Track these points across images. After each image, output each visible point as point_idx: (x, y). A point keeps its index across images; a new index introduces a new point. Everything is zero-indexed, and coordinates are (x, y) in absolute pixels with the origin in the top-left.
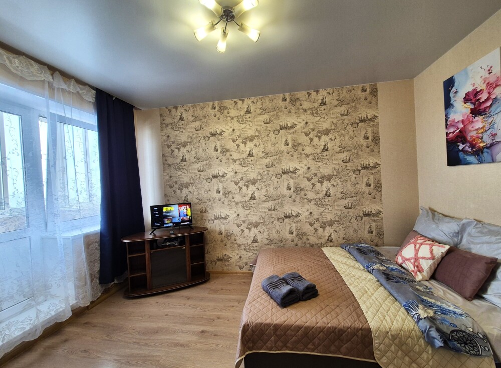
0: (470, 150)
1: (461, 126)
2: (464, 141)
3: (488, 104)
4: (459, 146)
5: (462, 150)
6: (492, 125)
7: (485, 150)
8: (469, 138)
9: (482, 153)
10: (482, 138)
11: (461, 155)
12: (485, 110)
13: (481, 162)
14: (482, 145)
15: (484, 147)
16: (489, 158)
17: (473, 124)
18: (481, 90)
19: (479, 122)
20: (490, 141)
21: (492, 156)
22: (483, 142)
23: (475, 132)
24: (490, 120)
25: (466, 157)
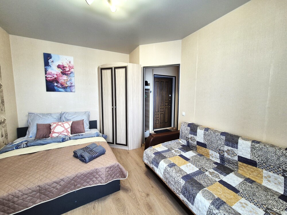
0: (61, 86)
1: (56, 76)
2: (57, 82)
3: (69, 73)
4: (54, 84)
5: (56, 86)
6: (71, 80)
7: (68, 87)
8: (60, 82)
9: (67, 88)
10: (66, 83)
11: (56, 88)
12: (68, 74)
13: (66, 91)
14: (66, 85)
15: (67, 87)
16: (70, 91)
17: (62, 77)
18: (66, 67)
19: (65, 77)
20: (70, 85)
21: (71, 90)
22: (67, 85)
23: (64, 80)
24: (70, 78)
25: (58, 89)
